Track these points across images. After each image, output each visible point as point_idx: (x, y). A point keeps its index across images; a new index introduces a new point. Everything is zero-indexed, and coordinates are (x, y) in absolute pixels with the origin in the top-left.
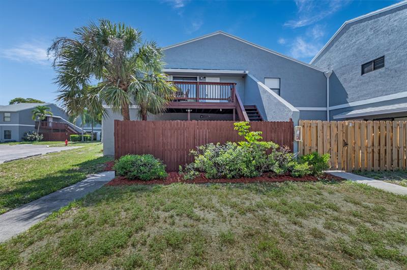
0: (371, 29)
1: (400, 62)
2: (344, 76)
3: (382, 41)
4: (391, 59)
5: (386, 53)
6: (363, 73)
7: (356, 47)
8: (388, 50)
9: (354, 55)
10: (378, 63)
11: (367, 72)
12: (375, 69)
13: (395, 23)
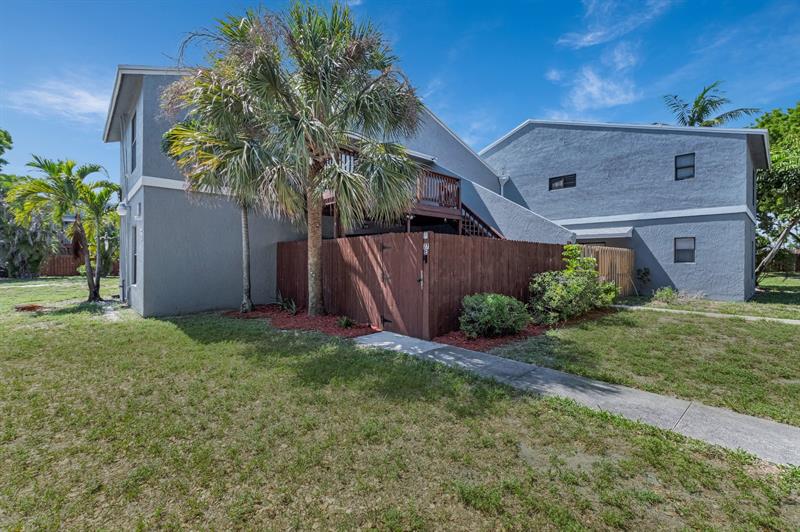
0: (561, 139)
1: (591, 185)
2: (525, 188)
3: (573, 158)
4: (583, 179)
5: (577, 172)
6: (551, 188)
7: (542, 155)
8: (580, 169)
9: (539, 164)
10: (570, 181)
11: (556, 188)
12: (565, 186)
13: (588, 142)
